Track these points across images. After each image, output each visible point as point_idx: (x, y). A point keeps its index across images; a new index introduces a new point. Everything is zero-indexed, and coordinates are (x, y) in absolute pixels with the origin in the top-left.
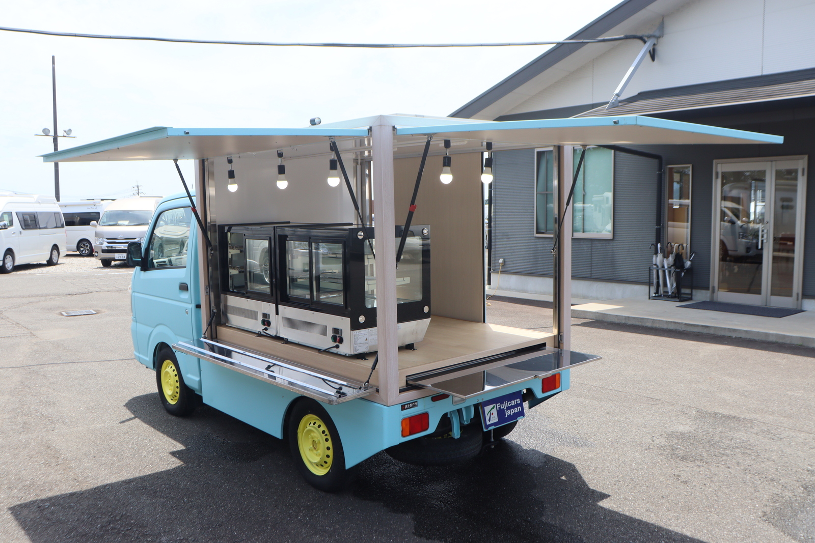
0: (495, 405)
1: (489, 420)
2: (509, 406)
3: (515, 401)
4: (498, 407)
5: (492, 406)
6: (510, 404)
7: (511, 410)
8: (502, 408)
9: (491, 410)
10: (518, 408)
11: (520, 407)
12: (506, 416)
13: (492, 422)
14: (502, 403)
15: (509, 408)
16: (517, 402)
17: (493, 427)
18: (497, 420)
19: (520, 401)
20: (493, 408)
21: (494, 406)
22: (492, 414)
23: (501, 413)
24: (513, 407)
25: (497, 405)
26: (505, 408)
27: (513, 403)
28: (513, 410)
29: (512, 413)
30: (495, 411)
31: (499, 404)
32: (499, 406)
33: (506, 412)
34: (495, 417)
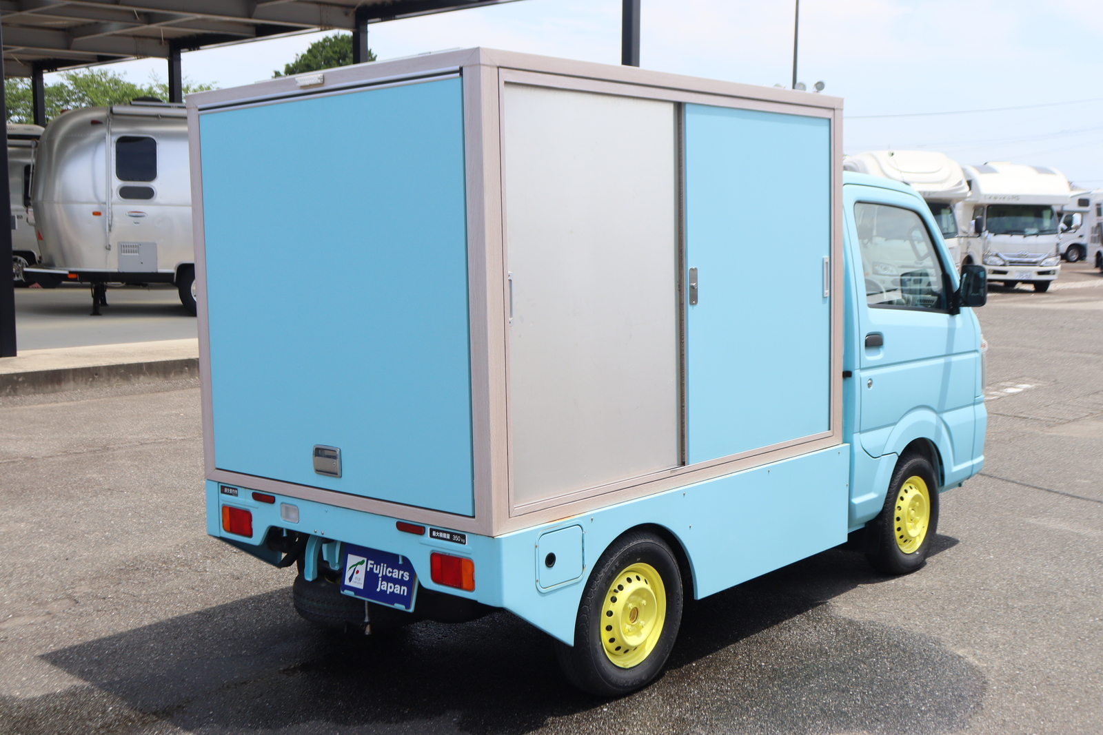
0: (365, 559)
1: (350, 579)
2: (388, 575)
3: (401, 573)
4: (369, 566)
5: (360, 559)
6: (390, 572)
7: (389, 585)
8: (375, 571)
9: (356, 565)
10: (402, 588)
11: (406, 588)
12: (378, 590)
14: (377, 563)
15: (385, 578)
16: (403, 575)
17: (351, 593)
18: (361, 587)
19: (407, 577)
20: (361, 563)
21: (363, 561)
22: (358, 572)
23: (371, 578)
24: (394, 581)
25: (370, 562)
26: (380, 575)
27: (396, 575)
28: (392, 585)
29: (389, 590)
30: (362, 569)
31: (373, 562)
32: (372, 566)
33: (380, 582)
34: (360, 579)
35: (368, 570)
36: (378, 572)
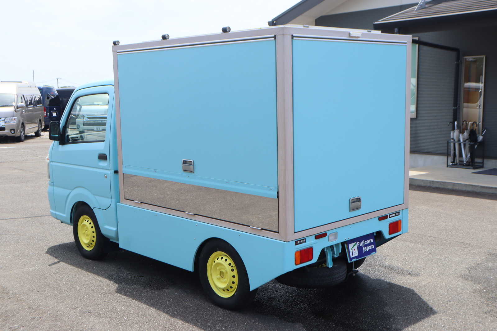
0: (356, 243)
1: (352, 254)
2: (366, 244)
3: (370, 240)
4: (358, 244)
5: (354, 244)
6: (366, 242)
7: (367, 247)
8: (361, 245)
9: (353, 247)
10: (372, 246)
12: (364, 252)
13: (354, 256)
14: (361, 242)
15: (365, 246)
17: (355, 260)
18: (357, 255)
19: (373, 241)
20: (354, 245)
21: (355, 244)
22: (354, 250)
23: (360, 249)
24: (368, 245)
25: (358, 243)
26: (363, 246)
27: (368, 242)
28: (368, 247)
29: (368, 249)
30: (356, 248)
31: (359, 242)
32: (359, 244)
33: (364, 248)
34: (356, 252)
35: (358, 246)
36: (362, 245)
